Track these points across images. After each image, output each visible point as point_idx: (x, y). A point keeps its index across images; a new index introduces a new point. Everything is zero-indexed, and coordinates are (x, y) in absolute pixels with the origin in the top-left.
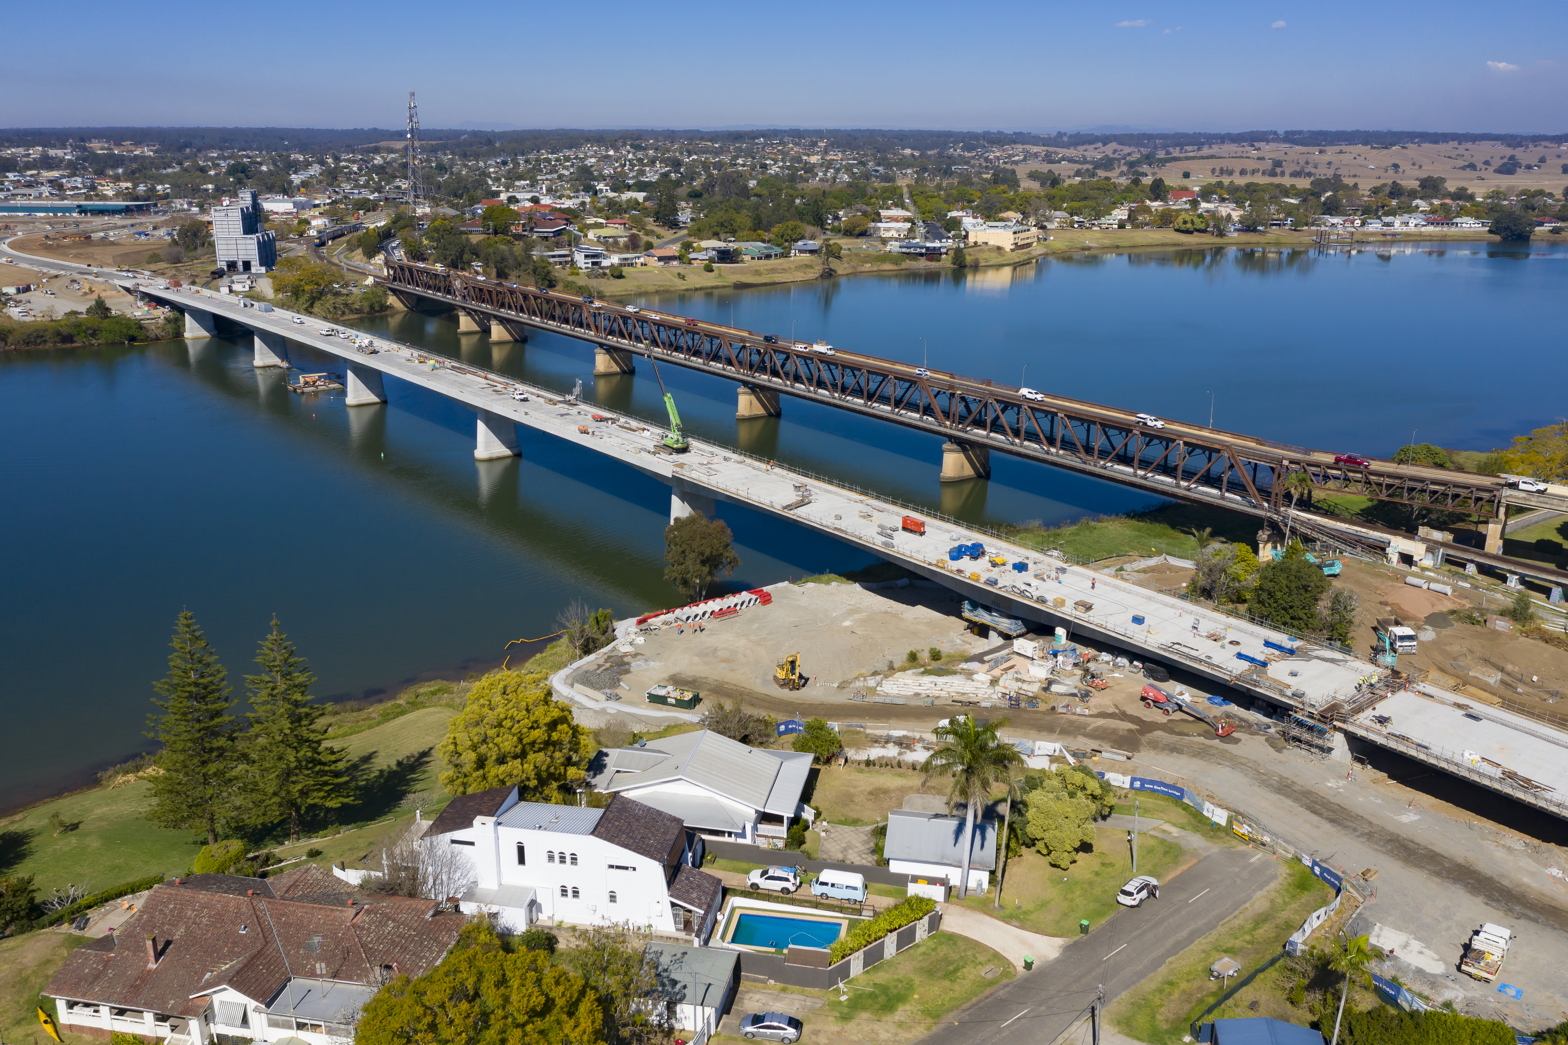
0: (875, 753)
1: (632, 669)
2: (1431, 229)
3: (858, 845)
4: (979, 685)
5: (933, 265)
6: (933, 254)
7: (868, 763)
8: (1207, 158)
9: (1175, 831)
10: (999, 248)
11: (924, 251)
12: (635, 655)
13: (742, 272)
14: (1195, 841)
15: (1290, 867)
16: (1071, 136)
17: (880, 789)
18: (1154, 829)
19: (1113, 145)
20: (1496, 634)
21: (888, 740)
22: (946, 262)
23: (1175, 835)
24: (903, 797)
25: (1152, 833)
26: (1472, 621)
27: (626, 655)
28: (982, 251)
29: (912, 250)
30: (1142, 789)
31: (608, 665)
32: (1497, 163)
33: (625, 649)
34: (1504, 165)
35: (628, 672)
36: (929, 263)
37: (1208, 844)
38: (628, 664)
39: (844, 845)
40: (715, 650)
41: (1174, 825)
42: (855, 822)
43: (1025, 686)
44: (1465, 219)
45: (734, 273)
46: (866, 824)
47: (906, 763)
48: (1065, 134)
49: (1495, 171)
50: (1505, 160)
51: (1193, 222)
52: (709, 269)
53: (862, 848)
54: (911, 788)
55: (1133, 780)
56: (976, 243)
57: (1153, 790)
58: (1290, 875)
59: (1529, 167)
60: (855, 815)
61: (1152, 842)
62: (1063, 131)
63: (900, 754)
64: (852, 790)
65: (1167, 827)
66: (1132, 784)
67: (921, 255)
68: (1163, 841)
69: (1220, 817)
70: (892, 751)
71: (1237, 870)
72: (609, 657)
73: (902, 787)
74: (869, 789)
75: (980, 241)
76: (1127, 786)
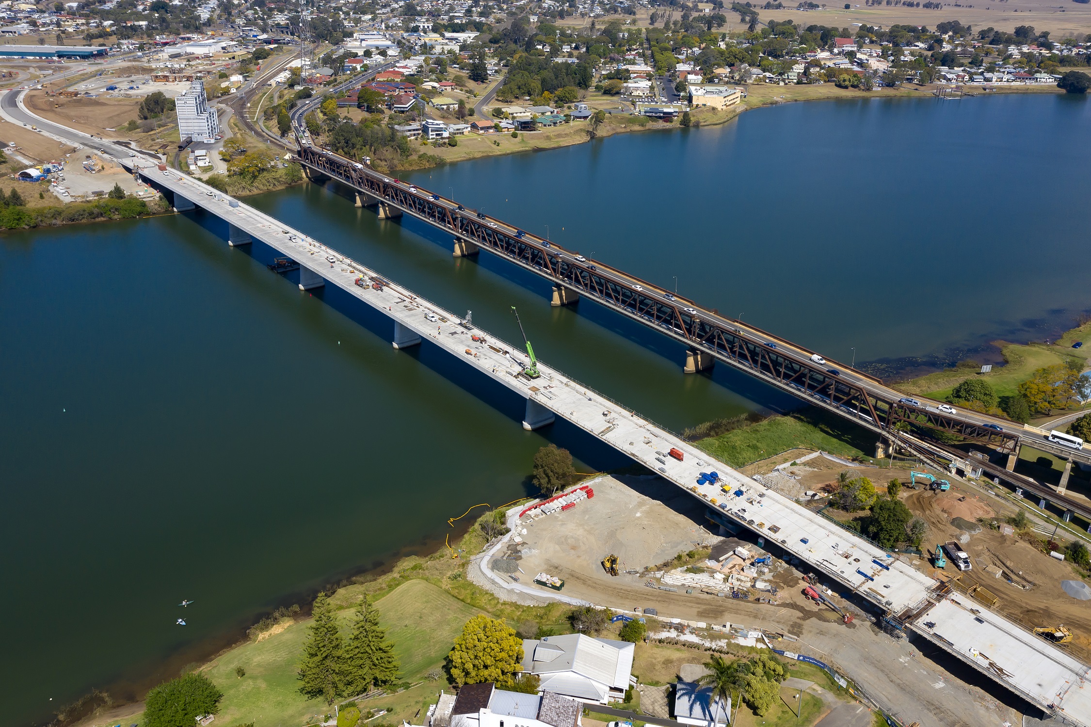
0: (664, 635)
1: (523, 556)
2: (1017, 84)
3: (660, 700)
4: (717, 582)
5: (668, 125)
6: (667, 117)
7: (660, 641)
9: (819, 690)
10: (714, 109)
11: (662, 115)
12: (524, 544)
13: (538, 137)
14: (830, 697)
15: (876, 717)
17: (668, 660)
18: (809, 688)
20: (1003, 537)
21: (670, 626)
22: (676, 123)
23: (820, 692)
24: (680, 666)
25: (808, 691)
26: (991, 526)
27: (518, 544)
28: (702, 111)
29: (654, 114)
30: (804, 660)
31: (509, 552)
33: (518, 540)
35: (520, 558)
36: (665, 124)
37: (837, 700)
38: (520, 551)
39: (652, 700)
40: (566, 538)
41: (819, 685)
42: (656, 684)
43: (742, 584)
44: (1044, 75)
45: (532, 138)
46: (663, 685)
47: (681, 642)
51: (850, 81)
52: (514, 136)
53: (662, 702)
54: (684, 659)
55: (799, 656)
56: (697, 106)
57: (809, 661)
58: (876, 722)
60: (656, 679)
61: (808, 697)
63: (678, 636)
64: (654, 661)
65: (816, 687)
66: (798, 657)
67: (660, 118)
68: (813, 697)
69: (843, 683)
70: (673, 634)
71: (850, 718)
72: (509, 546)
73: (680, 658)
74: (663, 660)
75: (700, 103)
76: (796, 658)
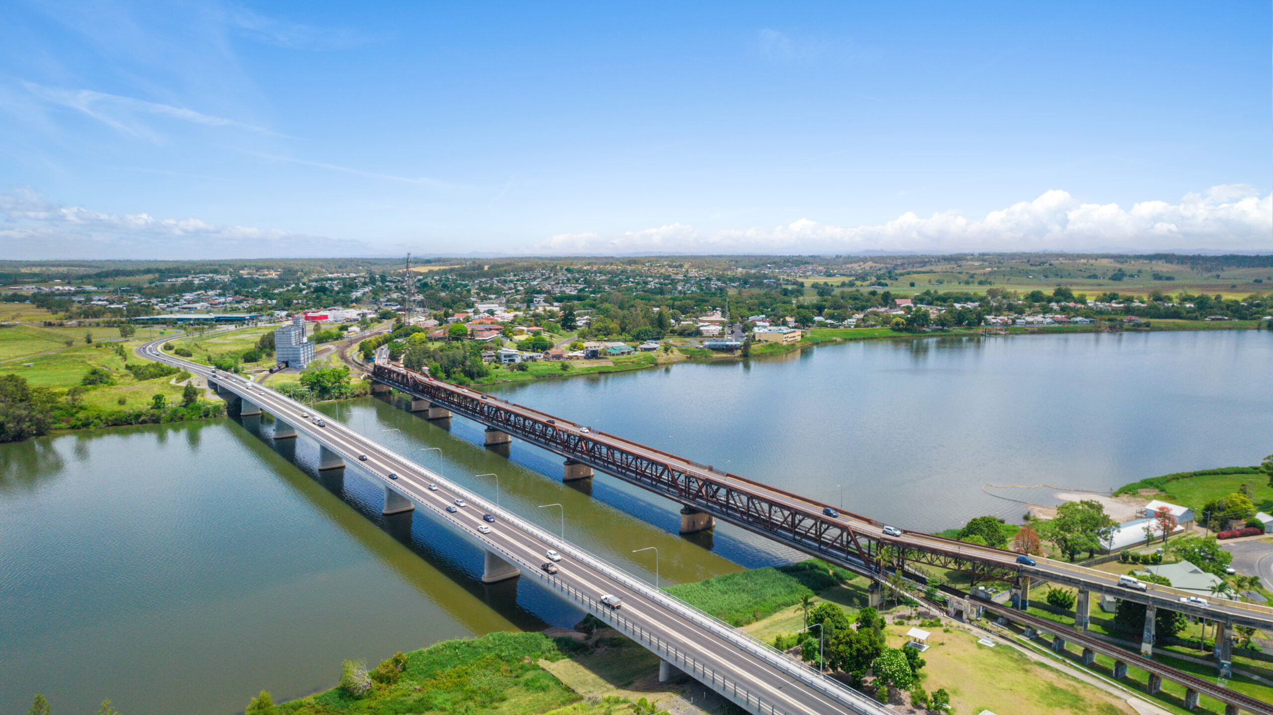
6: (730, 349)
8: (927, 272)
11: (725, 347)
16: (845, 258)
19: (870, 264)
29: (717, 347)
32: (1110, 274)
34: (1115, 275)
48: (841, 256)
49: (1109, 279)
50: (1116, 272)
56: (759, 341)
59: (1132, 276)
62: (839, 255)
67: (723, 350)
75: (762, 339)
